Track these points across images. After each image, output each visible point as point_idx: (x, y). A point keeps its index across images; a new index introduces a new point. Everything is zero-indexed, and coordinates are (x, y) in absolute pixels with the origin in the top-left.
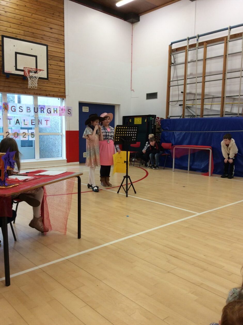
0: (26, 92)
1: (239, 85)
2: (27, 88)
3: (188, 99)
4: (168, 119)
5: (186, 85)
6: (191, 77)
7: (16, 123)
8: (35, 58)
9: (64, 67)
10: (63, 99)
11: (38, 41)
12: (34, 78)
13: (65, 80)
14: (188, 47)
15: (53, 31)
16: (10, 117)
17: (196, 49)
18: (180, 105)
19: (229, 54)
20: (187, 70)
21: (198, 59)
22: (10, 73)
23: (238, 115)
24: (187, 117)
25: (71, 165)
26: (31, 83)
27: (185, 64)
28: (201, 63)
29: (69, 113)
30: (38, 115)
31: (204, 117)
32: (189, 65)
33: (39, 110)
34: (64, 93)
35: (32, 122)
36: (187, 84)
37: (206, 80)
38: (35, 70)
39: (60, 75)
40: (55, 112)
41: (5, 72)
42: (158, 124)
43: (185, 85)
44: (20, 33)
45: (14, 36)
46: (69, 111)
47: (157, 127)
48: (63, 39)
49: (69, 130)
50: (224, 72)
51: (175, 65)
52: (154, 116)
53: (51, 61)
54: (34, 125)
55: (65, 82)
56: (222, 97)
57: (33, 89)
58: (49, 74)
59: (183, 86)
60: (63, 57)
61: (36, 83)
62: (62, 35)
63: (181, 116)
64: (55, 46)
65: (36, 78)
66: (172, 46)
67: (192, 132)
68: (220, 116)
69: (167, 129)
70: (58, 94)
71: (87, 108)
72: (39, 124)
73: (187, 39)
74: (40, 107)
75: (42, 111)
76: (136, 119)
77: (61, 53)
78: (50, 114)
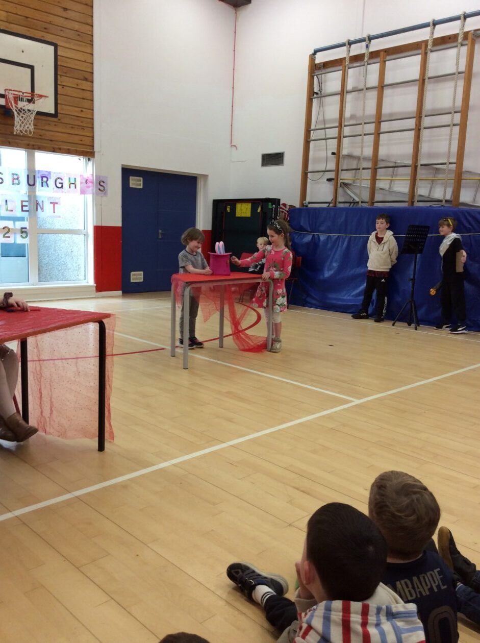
0: (9, 142)
1: (448, 142)
2: (12, 133)
3: (345, 168)
4: (305, 207)
5: (342, 139)
6: (352, 122)
8: (29, 70)
9: (91, 93)
10: (89, 160)
11: (38, 34)
12: (27, 112)
13: (93, 119)
14: (347, 60)
15: (70, 14)
17: (364, 65)
18: (329, 180)
19: (429, 78)
20: (344, 108)
21: (369, 85)
23: (443, 203)
24: (342, 205)
25: (103, 297)
26: (20, 122)
27: (341, 96)
28: (373, 94)
29: (102, 188)
30: (34, 192)
31: (376, 205)
32: (349, 97)
33: (38, 181)
34: (91, 147)
35: (22, 206)
36: (344, 137)
37: (382, 130)
38: (30, 95)
39: (80, 109)
40: (72, 186)
42: (283, 217)
43: (340, 138)
46: (101, 185)
48: (90, 33)
49: (100, 225)
50: (419, 115)
51: (320, 97)
52: (276, 202)
53: (68, 79)
54: (28, 211)
55: (93, 124)
56: (414, 166)
57: (24, 136)
58: (58, 105)
59: (337, 139)
60: (90, 71)
61: (30, 124)
62: (87, 24)
63: (329, 203)
64: (74, 48)
65: (32, 113)
66: (315, 57)
67: (351, 236)
68: (407, 203)
69: (302, 229)
70: (78, 149)
71: (140, 181)
72: (37, 211)
73: (347, 43)
74: (39, 176)
75: (44, 184)
76: (239, 207)
77: (85, 61)
78: (61, 189)
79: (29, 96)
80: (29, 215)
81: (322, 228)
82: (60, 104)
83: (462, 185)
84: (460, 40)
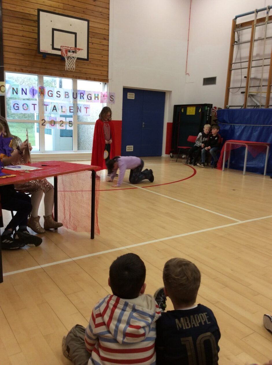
0: (64, 75)
2: (64, 70)
3: (252, 85)
4: (227, 109)
5: (250, 69)
6: (257, 58)
7: (53, 109)
8: (74, 35)
9: (107, 46)
10: (106, 84)
11: (79, 15)
12: (72, 58)
13: (108, 61)
14: (255, 21)
15: (97, 3)
16: (46, 102)
17: (265, 24)
18: (242, 93)
20: (252, 50)
22: (46, 52)
24: (249, 108)
26: (68, 64)
27: (251, 43)
28: (270, 41)
29: (112, 100)
30: (76, 102)
32: (256, 44)
33: (79, 96)
34: (107, 77)
35: (70, 109)
36: (252, 67)
39: (101, 56)
40: (96, 98)
41: (41, 51)
42: (214, 114)
44: (59, 6)
45: (51, 9)
46: (111, 98)
47: (214, 118)
48: (107, 13)
51: (239, 44)
52: (210, 106)
53: (95, 39)
54: (73, 112)
55: (108, 64)
57: (72, 72)
58: (89, 54)
59: (247, 69)
60: (107, 34)
61: (73, 65)
62: (106, 8)
63: (242, 106)
64: (99, 22)
65: (74, 59)
66: (236, 21)
67: (254, 126)
69: (224, 122)
70: (100, 78)
71: (133, 95)
72: (78, 112)
73: (255, 12)
74: (79, 93)
75: (82, 97)
76: (189, 109)
77: (105, 29)
78: (90, 100)
79: (73, 50)
80: (73, 114)
81: (236, 121)
82: (90, 53)
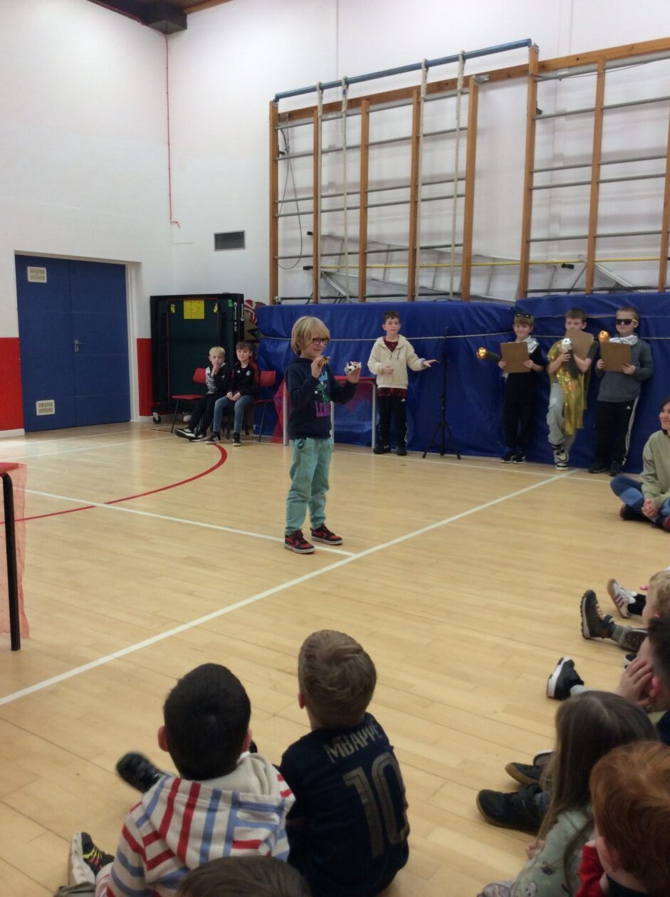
1: (451, 218)
3: (326, 252)
4: (277, 305)
5: (319, 213)
6: (331, 192)
14: (320, 109)
17: (341, 117)
18: (306, 268)
19: (425, 135)
21: (350, 143)
23: (451, 297)
24: (324, 302)
27: (314, 157)
28: (356, 156)
31: (369, 300)
32: (325, 159)
36: (322, 211)
42: (249, 318)
43: (316, 213)
50: (415, 184)
51: (288, 158)
52: (238, 298)
56: (411, 249)
59: (312, 215)
63: (309, 299)
66: (277, 105)
68: (406, 298)
69: (274, 333)
71: (43, 272)
73: (318, 88)
76: (187, 304)
83: (472, 272)
84: (459, 87)
